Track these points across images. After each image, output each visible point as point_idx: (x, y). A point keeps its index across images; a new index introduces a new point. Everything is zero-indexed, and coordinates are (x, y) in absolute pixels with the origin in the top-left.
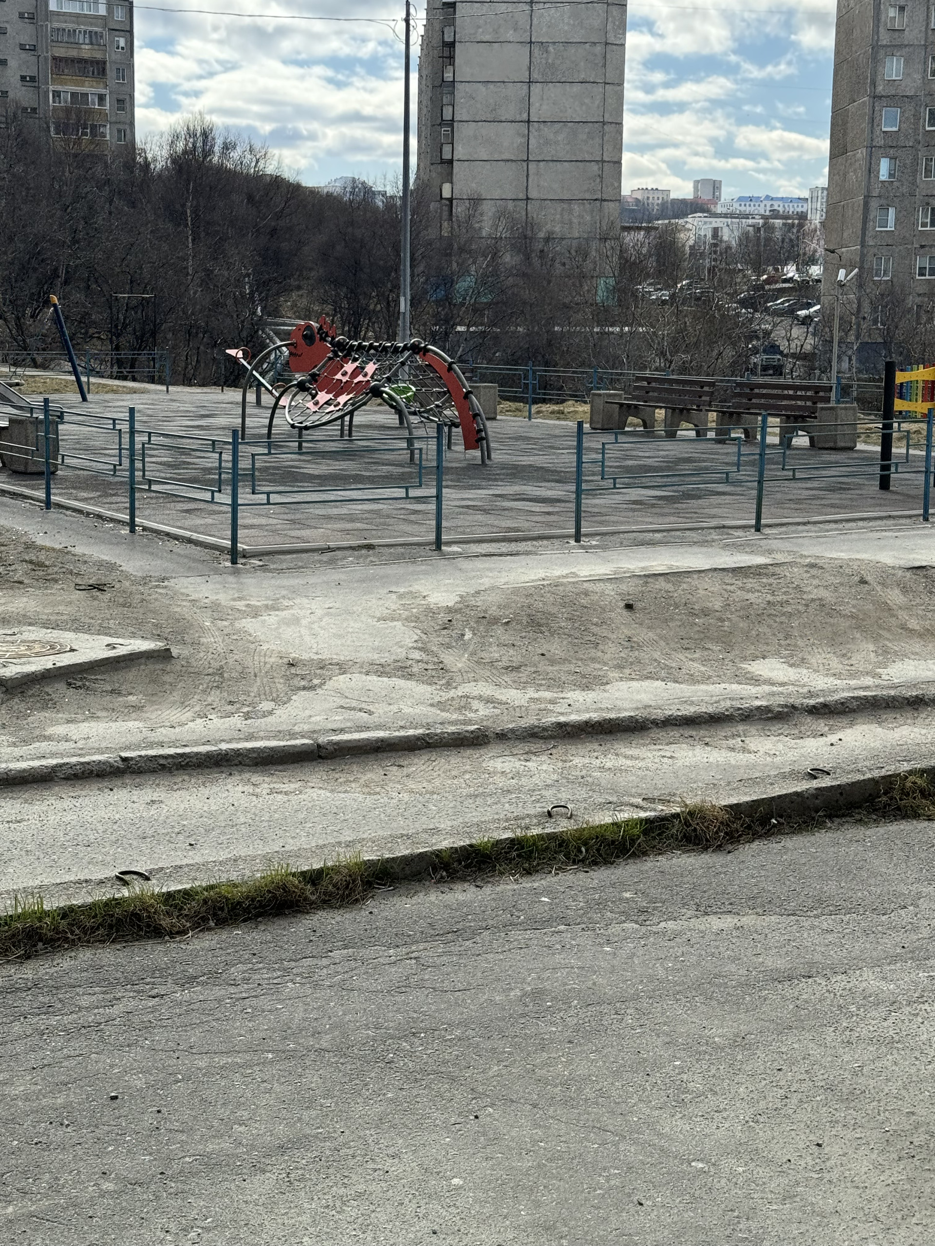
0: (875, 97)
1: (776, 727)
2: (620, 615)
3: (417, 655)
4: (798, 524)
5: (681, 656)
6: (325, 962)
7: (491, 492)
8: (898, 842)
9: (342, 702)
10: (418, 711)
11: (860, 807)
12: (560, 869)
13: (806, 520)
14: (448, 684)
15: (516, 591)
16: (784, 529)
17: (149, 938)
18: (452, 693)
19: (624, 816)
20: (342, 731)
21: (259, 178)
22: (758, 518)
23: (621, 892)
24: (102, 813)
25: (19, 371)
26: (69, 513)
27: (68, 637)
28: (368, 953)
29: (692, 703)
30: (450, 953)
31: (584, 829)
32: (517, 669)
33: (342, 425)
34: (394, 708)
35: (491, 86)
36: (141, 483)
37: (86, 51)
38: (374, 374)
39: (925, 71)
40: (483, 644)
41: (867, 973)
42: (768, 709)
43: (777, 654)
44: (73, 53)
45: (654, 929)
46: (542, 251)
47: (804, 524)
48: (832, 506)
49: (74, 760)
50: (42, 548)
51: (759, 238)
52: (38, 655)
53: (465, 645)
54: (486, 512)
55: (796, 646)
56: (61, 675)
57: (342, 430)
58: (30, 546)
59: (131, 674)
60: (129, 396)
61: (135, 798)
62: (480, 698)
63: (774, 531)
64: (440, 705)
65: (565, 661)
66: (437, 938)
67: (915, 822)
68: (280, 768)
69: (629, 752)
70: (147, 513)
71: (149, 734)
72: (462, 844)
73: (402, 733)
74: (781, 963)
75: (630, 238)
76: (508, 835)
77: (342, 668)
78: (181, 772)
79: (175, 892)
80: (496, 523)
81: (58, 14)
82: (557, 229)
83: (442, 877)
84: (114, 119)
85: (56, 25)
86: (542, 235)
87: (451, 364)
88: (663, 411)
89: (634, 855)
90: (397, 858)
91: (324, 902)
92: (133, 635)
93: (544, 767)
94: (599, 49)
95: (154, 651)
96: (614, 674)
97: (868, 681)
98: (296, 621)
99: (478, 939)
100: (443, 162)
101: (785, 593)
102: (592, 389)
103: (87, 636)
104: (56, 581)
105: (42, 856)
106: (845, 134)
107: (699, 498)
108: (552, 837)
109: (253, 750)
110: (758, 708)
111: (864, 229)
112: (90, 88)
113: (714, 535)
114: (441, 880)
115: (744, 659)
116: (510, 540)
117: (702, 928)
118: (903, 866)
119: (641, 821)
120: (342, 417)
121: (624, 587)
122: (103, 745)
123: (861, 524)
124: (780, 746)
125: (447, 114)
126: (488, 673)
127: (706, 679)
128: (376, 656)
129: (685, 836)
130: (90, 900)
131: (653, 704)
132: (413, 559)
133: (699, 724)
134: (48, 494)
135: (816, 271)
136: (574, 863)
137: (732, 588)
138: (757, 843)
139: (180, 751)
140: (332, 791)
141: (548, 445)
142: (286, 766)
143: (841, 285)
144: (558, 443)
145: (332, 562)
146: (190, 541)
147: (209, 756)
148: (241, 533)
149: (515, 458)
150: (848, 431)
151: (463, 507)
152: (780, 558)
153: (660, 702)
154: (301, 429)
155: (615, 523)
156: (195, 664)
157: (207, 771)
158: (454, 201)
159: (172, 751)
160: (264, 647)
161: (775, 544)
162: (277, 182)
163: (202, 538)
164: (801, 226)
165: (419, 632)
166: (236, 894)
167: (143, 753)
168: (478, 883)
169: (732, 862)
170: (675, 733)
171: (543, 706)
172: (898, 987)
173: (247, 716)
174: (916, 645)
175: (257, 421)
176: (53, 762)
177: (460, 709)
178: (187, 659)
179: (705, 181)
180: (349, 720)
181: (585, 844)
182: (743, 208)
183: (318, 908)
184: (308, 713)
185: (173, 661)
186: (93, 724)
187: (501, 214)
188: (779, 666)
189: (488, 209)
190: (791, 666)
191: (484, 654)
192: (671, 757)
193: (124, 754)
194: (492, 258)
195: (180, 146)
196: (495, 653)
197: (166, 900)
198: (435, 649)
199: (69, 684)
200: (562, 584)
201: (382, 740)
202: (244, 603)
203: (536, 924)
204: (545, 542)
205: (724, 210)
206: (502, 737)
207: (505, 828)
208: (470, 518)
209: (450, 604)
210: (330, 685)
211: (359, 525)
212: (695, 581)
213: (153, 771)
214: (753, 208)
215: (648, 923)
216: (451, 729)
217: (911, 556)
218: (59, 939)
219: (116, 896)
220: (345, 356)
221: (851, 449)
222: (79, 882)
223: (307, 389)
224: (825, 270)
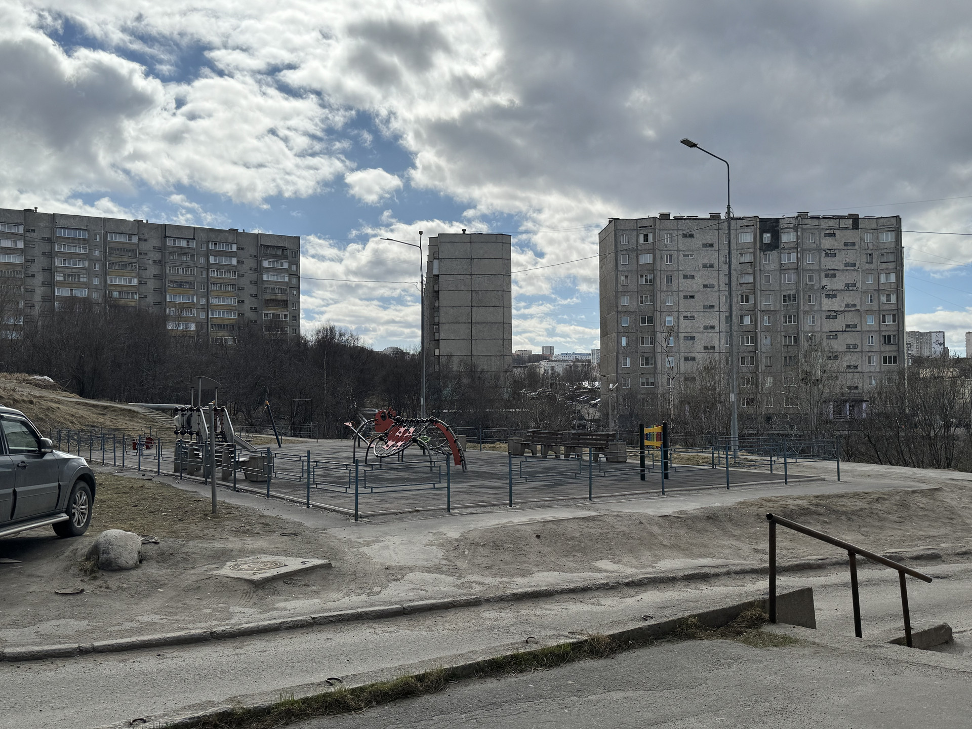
0: (618, 312)
1: (612, 593)
2: (534, 540)
3: (444, 562)
4: (608, 496)
5: (564, 559)
6: (431, 722)
7: (469, 484)
8: (690, 651)
9: (413, 586)
10: (448, 589)
11: (668, 634)
12: (535, 669)
13: (611, 495)
14: (460, 576)
15: (486, 530)
16: (602, 499)
17: (344, 712)
18: (462, 580)
19: (563, 641)
20: (414, 600)
21: (355, 348)
22: (590, 494)
23: (566, 681)
24: (304, 646)
25: (251, 435)
26: (278, 499)
27: (282, 559)
28: (452, 717)
29: (573, 582)
30: (491, 716)
31: (545, 649)
32: (490, 567)
33: (399, 455)
34: (437, 588)
35: (455, 308)
36: (312, 485)
37: (279, 296)
38: (413, 432)
39: (638, 302)
40: (474, 556)
41: (692, 720)
42: (607, 584)
43: (607, 557)
44: (273, 297)
45: (586, 699)
46: (479, 377)
47: (610, 496)
48: (621, 488)
49: (289, 619)
50: (267, 517)
51: (571, 370)
52: (270, 568)
53: (466, 557)
54: (468, 493)
55: (615, 553)
56: (281, 578)
57: (399, 457)
58: (262, 516)
59: (313, 576)
60: (300, 445)
61: (319, 638)
62: (476, 582)
63: (598, 500)
64: (458, 586)
65: (512, 563)
66: (484, 708)
67: (694, 641)
68: (386, 620)
69: (547, 607)
70: (314, 498)
71: (324, 605)
72: (489, 658)
73: (442, 601)
74: (649, 716)
75: (517, 371)
76: (509, 653)
77: (411, 569)
78: (340, 623)
79: (356, 688)
80: (473, 498)
81: (267, 281)
82: (485, 367)
83: (481, 676)
84: (291, 324)
85: (266, 286)
86: (479, 370)
87: (447, 427)
88: (540, 446)
89: (568, 661)
90: (459, 667)
91: (427, 691)
92: (313, 557)
93: (509, 615)
94: (500, 293)
95: (324, 564)
96: (535, 569)
97: (650, 570)
98: (387, 547)
99: (503, 707)
100: (435, 340)
101: (607, 529)
102: (508, 437)
103: (292, 558)
104: (275, 532)
105: (277, 668)
106: (606, 327)
107: (562, 485)
108: (530, 653)
109: (373, 611)
110: (603, 584)
111: (617, 367)
112: (281, 312)
113: (571, 502)
114: (480, 677)
115: (593, 560)
116: (481, 506)
117: (609, 698)
118: (695, 663)
119: (570, 643)
120: (398, 452)
121: (534, 527)
122: (303, 612)
123: (635, 496)
124: (615, 602)
125: (436, 320)
126: (478, 570)
127: (577, 571)
128: (426, 563)
129: (591, 651)
130: (316, 694)
131: (555, 583)
132: (437, 516)
133: (577, 592)
134: (268, 491)
135: (597, 384)
136: (541, 666)
137: (583, 527)
138: (624, 653)
139: (339, 613)
140: (411, 631)
141: (491, 462)
142: (388, 619)
143: (611, 390)
144: (495, 461)
145: (401, 519)
146: (335, 511)
147: (353, 615)
148: (359, 506)
149: (477, 469)
150: (623, 455)
151: (457, 492)
152: (603, 512)
153: (558, 582)
154: (381, 457)
155: (526, 498)
156: (342, 570)
157: (352, 622)
158: (441, 357)
159: (335, 613)
160: (374, 560)
161: (600, 506)
162: (363, 350)
163: (341, 509)
164: (589, 365)
165: (444, 551)
166: (385, 688)
167: (322, 615)
168: (498, 678)
169: (615, 664)
170: (566, 597)
171: (505, 585)
172: (708, 726)
173: (369, 595)
174: (668, 552)
175: (361, 454)
176: (279, 621)
177: (467, 588)
178: (339, 568)
179: (547, 347)
180: (416, 595)
181: (546, 656)
182: (563, 358)
183: (424, 694)
184: (397, 592)
185: (333, 569)
186: (297, 601)
187: (461, 362)
188: (609, 563)
189: (456, 360)
190: (615, 563)
191: (475, 561)
192: (566, 609)
193: (313, 616)
194: (459, 380)
195: (320, 335)
196: (479, 560)
197: (352, 692)
198: (451, 559)
199: (285, 582)
200: (507, 527)
201: (433, 604)
202: (362, 539)
203: (529, 699)
204: (496, 507)
205: (555, 359)
206: (488, 601)
207: (507, 650)
208: (460, 496)
209: (457, 537)
210: (406, 578)
211: (412, 501)
212: (566, 524)
213: (327, 624)
214: (567, 358)
215: (582, 696)
216: (464, 598)
217: (661, 511)
218: (301, 714)
219: (328, 691)
220: (400, 425)
221: (625, 462)
222: (308, 685)
223: (383, 440)
224: (602, 384)
